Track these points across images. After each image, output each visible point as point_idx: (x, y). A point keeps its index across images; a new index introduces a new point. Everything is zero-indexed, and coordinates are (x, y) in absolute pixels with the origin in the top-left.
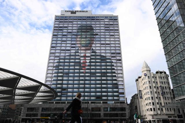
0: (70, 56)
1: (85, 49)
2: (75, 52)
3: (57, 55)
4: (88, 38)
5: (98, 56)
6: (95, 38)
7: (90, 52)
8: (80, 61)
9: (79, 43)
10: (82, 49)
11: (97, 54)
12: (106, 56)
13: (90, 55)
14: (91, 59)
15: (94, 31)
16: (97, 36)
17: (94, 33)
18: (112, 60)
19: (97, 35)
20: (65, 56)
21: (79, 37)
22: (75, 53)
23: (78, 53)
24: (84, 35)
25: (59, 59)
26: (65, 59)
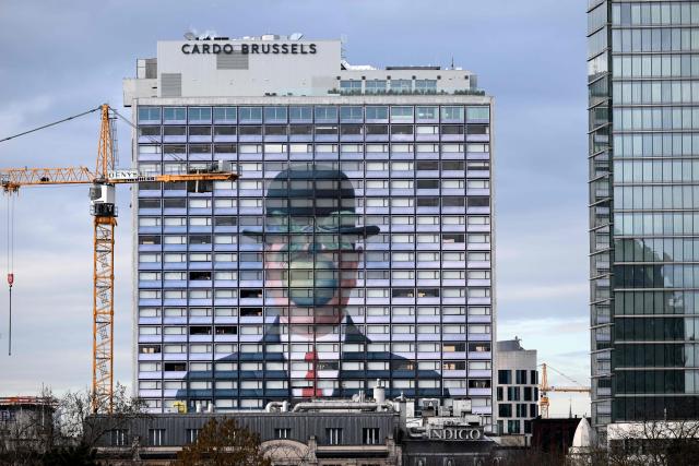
0: (239, 359)
1: (311, 320)
2: (260, 338)
3: (174, 355)
4: (327, 251)
5: (376, 358)
6: (360, 251)
7: (336, 338)
8: (291, 388)
9: (279, 284)
10: (295, 320)
11: (372, 348)
12: (415, 362)
13: (336, 356)
14: (344, 376)
15: (359, 211)
16: (374, 243)
17: (359, 224)
18: (447, 384)
19: (374, 231)
20: (214, 363)
21: (276, 247)
22: (264, 343)
23: (279, 342)
24: (302, 234)
25: (188, 380)
26: (214, 377)
